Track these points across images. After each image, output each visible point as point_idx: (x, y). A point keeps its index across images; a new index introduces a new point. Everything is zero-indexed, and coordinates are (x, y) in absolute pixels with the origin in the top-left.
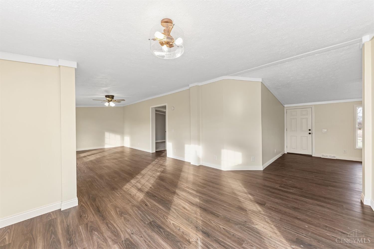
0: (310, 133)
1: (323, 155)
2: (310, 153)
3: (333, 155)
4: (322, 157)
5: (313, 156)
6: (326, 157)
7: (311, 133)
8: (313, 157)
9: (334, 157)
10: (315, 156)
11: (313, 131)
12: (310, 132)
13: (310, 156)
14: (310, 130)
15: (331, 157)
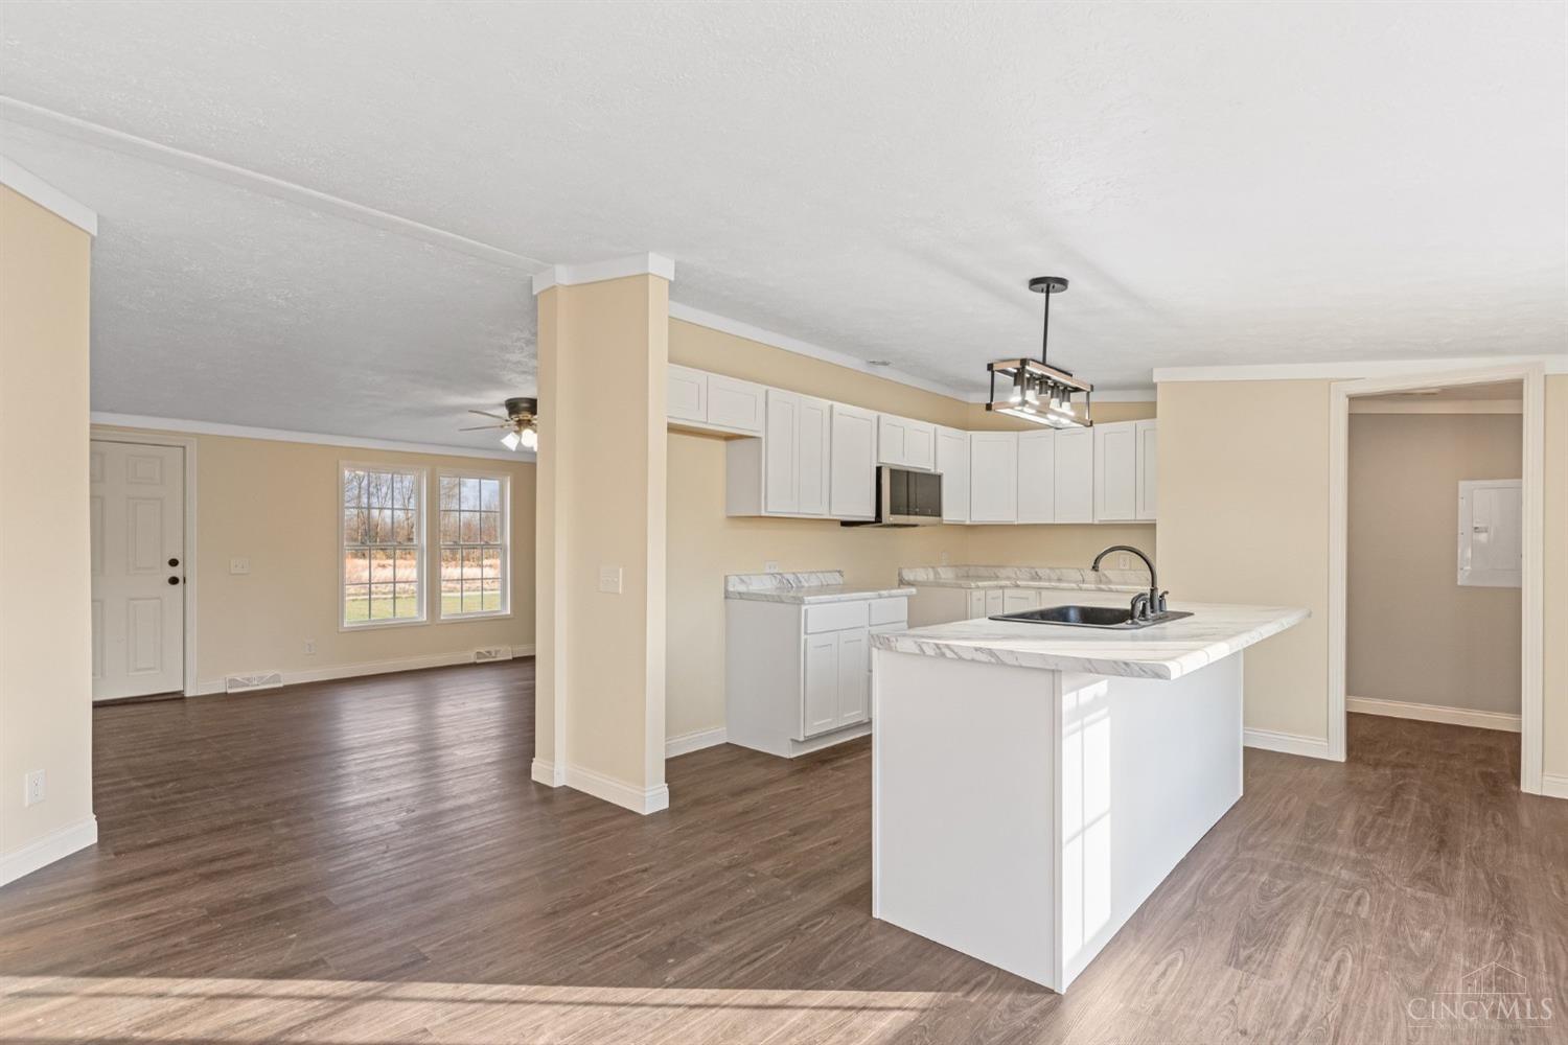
0: (174, 581)
1: (233, 683)
2: (173, 686)
3: (269, 673)
4: (229, 691)
5: (188, 694)
6: (248, 686)
7: (181, 580)
8: (190, 698)
9: (276, 678)
10: (200, 694)
11: (191, 570)
12: (177, 572)
13: (177, 698)
14: (174, 563)
15: (263, 684)
